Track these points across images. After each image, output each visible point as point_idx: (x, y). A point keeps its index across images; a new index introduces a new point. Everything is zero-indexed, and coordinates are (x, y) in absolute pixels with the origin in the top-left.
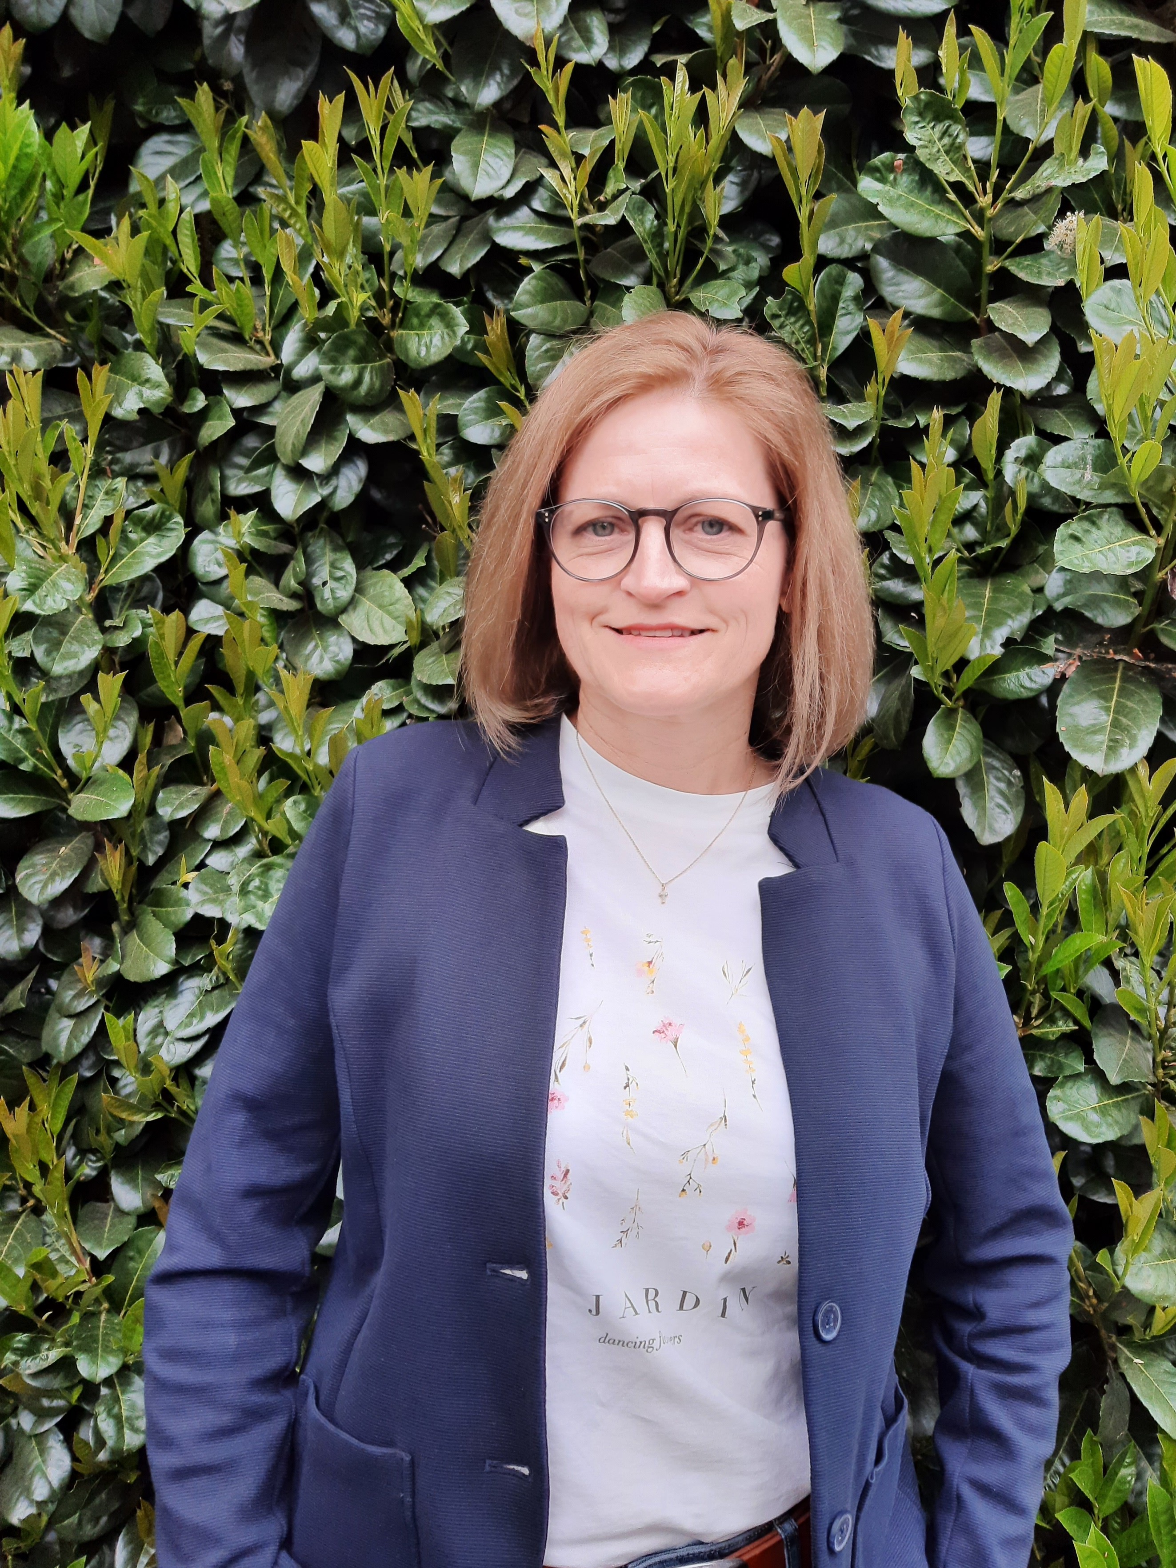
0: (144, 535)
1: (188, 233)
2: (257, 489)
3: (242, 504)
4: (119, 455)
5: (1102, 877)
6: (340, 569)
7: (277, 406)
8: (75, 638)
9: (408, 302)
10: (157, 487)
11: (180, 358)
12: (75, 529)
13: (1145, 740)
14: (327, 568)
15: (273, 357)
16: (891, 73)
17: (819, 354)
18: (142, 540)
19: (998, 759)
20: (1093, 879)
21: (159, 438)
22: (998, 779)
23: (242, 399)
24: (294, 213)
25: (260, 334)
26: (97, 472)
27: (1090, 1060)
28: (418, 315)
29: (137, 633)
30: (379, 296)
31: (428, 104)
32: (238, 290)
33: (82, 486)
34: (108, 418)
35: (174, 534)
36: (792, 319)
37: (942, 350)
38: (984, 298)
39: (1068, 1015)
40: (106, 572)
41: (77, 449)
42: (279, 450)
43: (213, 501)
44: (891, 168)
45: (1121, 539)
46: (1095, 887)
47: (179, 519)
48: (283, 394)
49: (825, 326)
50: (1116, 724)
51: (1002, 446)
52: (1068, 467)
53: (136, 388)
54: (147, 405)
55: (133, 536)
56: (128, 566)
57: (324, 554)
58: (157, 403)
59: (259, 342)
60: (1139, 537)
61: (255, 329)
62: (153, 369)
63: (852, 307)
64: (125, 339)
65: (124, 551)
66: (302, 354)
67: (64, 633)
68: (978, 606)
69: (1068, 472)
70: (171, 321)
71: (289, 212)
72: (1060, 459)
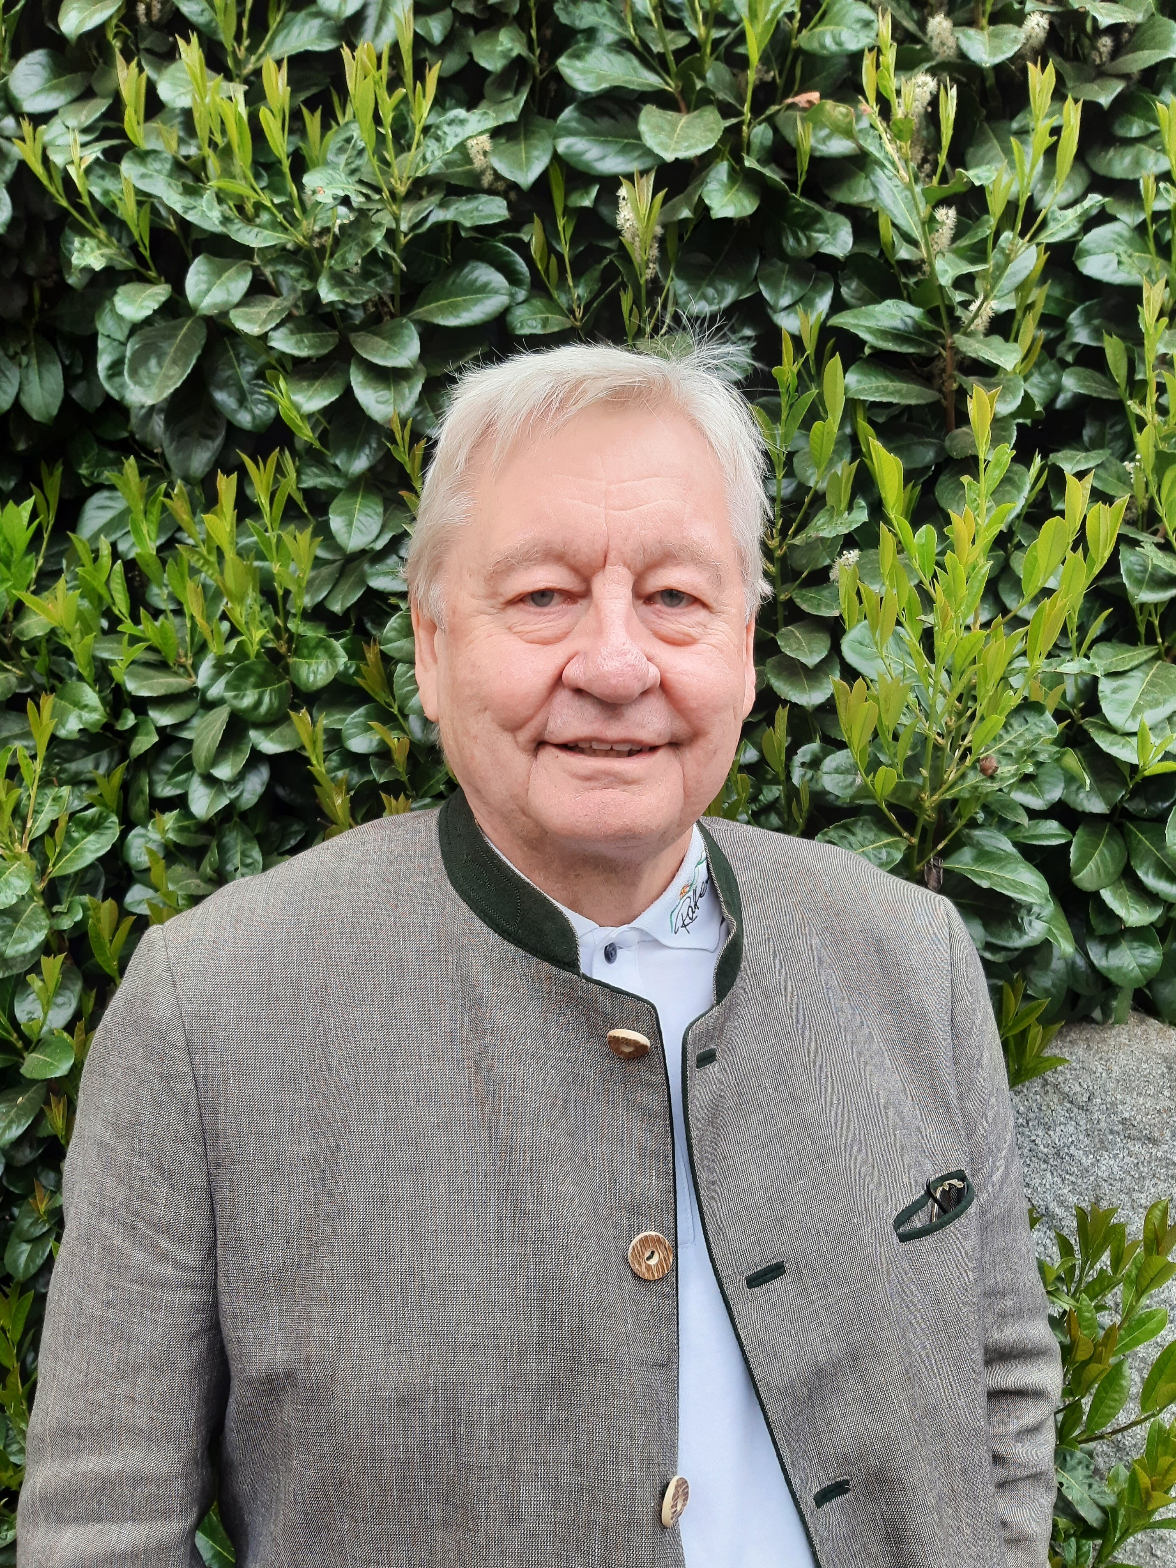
0: (84, 833)
1: (119, 581)
2: (179, 791)
3: (166, 805)
4: (67, 766)
6: (249, 857)
7: (195, 722)
8: (27, 925)
9: (300, 636)
10: (96, 793)
11: (113, 686)
12: (27, 831)
14: (238, 856)
15: (193, 679)
18: (83, 838)
21: (101, 749)
23: (164, 718)
24: (207, 562)
25: (183, 659)
26: (46, 781)
28: (307, 647)
29: (79, 917)
30: (277, 631)
31: (315, 470)
32: (162, 625)
33: (33, 795)
34: (54, 738)
35: (109, 832)
38: (781, 622)
40: (54, 865)
41: (28, 765)
42: (195, 759)
43: (144, 802)
45: (874, 843)
47: (114, 819)
48: (201, 710)
52: (842, 773)
53: (76, 712)
54: (87, 726)
55: (76, 835)
56: (71, 860)
57: (236, 844)
58: (94, 724)
59: (182, 666)
60: (890, 839)
61: (179, 656)
62: (90, 696)
64: (70, 667)
65: (68, 847)
66: (214, 679)
67: (16, 920)
69: (841, 777)
70: (105, 655)
71: (202, 562)
72: (834, 765)
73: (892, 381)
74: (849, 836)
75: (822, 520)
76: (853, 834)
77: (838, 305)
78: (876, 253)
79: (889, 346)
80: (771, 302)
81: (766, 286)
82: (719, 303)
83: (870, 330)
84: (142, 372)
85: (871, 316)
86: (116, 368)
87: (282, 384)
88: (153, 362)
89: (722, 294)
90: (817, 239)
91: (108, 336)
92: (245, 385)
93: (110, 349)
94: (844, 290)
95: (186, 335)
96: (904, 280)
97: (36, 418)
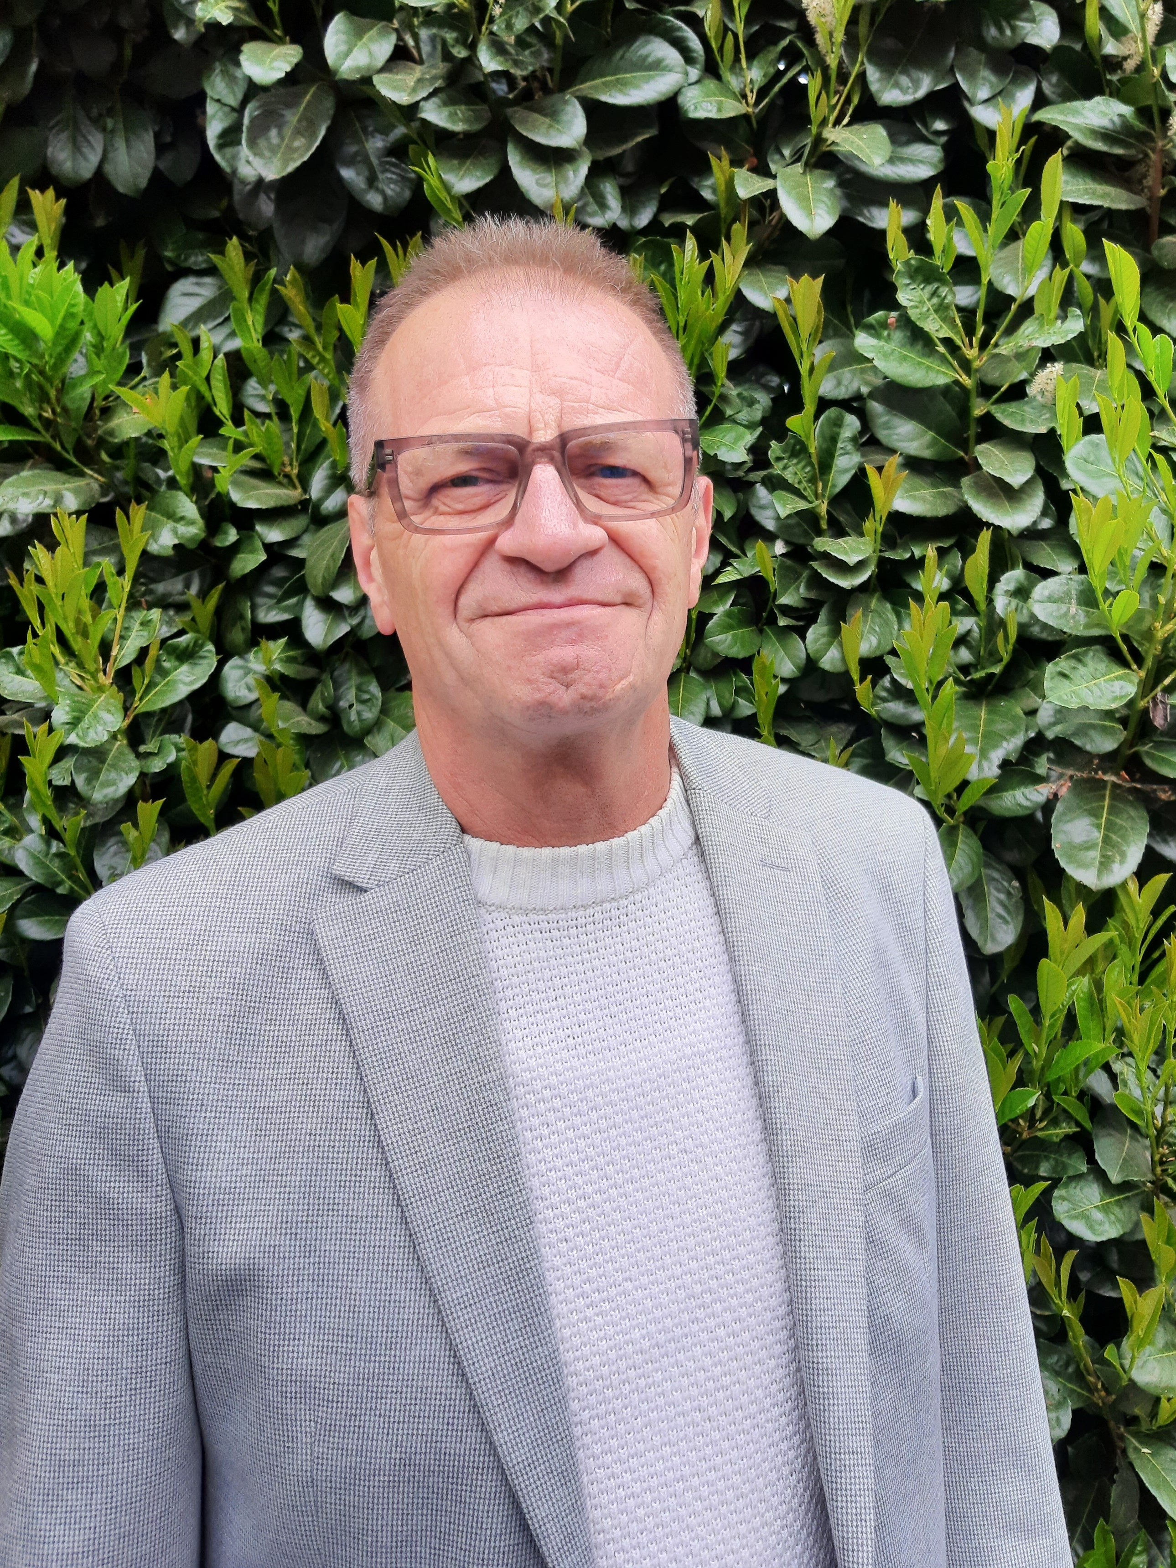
0: (177, 663)
1: (220, 378)
2: (286, 616)
3: (272, 631)
4: (152, 586)
5: (1098, 985)
6: (367, 692)
7: (306, 539)
8: (113, 766)
10: (187, 617)
11: (213, 496)
12: (112, 660)
13: (1135, 855)
14: (353, 692)
15: (300, 490)
16: (882, 233)
17: (820, 491)
18: (176, 669)
19: (998, 870)
20: (1090, 987)
21: (192, 569)
22: (999, 891)
23: (274, 535)
24: (323, 359)
25: (288, 469)
26: (133, 604)
27: (1091, 1160)
29: (172, 758)
32: (267, 429)
33: (120, 618)
34: (145, 555)
35: (205, 662)
36: (795, 461)
37: (934, 486)
38: (972, 440)
39: (1069, 1117)
40: (141, 699)
41: (115, 583)
42: (310, 582)
43: (243, 629)
44: (884, 325)
45: (1106, 675)
46: (1091, 996)
47: (211, 647)
48: (312, 526)
49: (825, 465)
50: (1106, 840)
51: (993, 580)
52: (1054, 601)
53: (170, 524)
54: (182, 542)
55: (166, 665)
56: (162, 694)
57: (349, 679)
58: (192, 539)
59: (287, 476)
60: (1122, 672)
61: (283, 464)
62: (188, 507)
63: (849, 447)
64: (157, 476)
65: (158, 678)
66: (329, 490)
67: (103, 762)
68: (975, 728)
69: (1054, 606)
70: (205, 461)
71: (317, 359)
73: (1100, 184)
74: (1080, 666)
75: (1030, 329)
76: (1085, 665)
77: (1040, 102)
78: (1078, 47)
79: (1099, 146)
80: (969, 95)
81: (964, 79)
82: (915, 91)
83: (1078, 127)
84: (262, 143)
85: (1076, 112)
86: (230, 137)
87: (431, 159)
88: (273, 133)
89: (916, 84)
90: (1023, 27)
91: (218, 101)
92: (375, 161)
93: (220, 114)
94: (1045, 86)
95: (309, 102)
96: (1109, 77)
97: (121, 189)
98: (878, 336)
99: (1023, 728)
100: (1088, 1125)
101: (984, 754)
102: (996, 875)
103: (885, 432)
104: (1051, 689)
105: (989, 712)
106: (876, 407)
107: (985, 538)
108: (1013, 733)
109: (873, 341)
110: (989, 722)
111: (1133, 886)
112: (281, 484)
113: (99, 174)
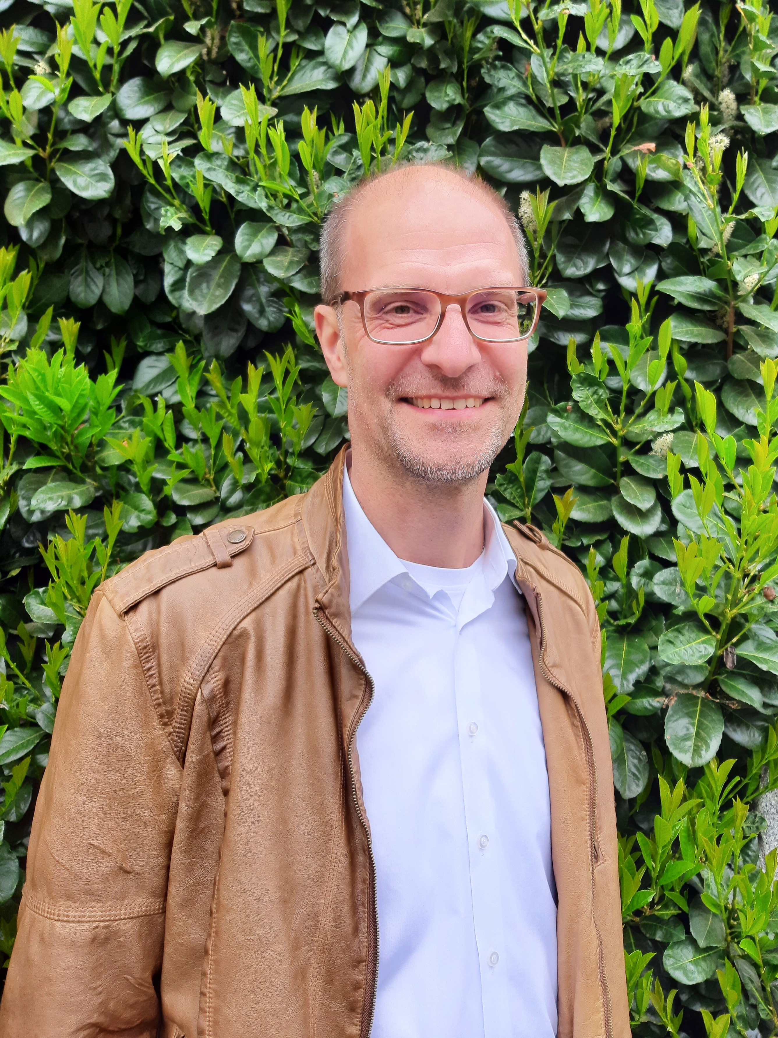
1: (169, 424)
4: (124, 548)
5: (692, 822)
9: (295, 468)
11: (162, 496)
13: (715, 744)
15: (214, 488)
17: (526, 502)
19: (633, 744)
20: (688, 824)
21: (148, 537)
22: (633, 757)
23: (198, 520)
24: (230, 415)
25: (208, 476)
26: (113, 560)
27: (688, 932)
28: (300, 476)
30: (279, 463)
31: (308, 357)
32: (196, 451)
33: (104, 571)
34: (121, 532)
36: (511, 486)
37: (596, 501)
39: (675, 905)
41: (102, 551)
44: (565, 410)
45: (696, 640)
46: (689, 830)
48: (221, 513)
49: (530, 486)
50: (697, 734)
51: (630, 567)
52: (667, 585)
53: (136, 513)
54: (143, 524)
58: (148, 522)
59: (207, 480)
60: (705, 637)
61: (205, 474)
62: (147, 503)
63: (544, 476)
64: (129, 481)
66: (232, 492)
68: (619, 656)
69: (667, 587)
70: (159, 476)
71: (227, 414)
72: (662, 579)
73: (696, 326)
74: (680, 636)
75: (652, 417)
76: (683, 635)
77: (661, 276)
78: (684, 241)
79: (695, 305)
80: (618, 271)
81: (614, 260)
82: (585, 269)
83: (681, 293)
84: (197, 292)
85: (681, 283)
86: (178, 285)
87: (297, 309)
88: (204, 286)
89: (586, 264)
90: (650, 234)
91: (172, 264)
92: (264, 301)
93: (172, 272)
94: (663, 264)
95: (226, 266)
96: (702, 260)
97: (114, 310)
98: (560, 416)
99: (648, 659)
100: (686, 909)
101: (624, 676)
102: (633, 747)
103: (566, 470)
104: (663, 651)
105: (629, 646)
106: (560, 454)
107: (625, 542)
108: (642, 662)
109: (558, 420)
110: (628, 653)
111: (714, 766)
112: (203, 486)
113: (101, 302)
